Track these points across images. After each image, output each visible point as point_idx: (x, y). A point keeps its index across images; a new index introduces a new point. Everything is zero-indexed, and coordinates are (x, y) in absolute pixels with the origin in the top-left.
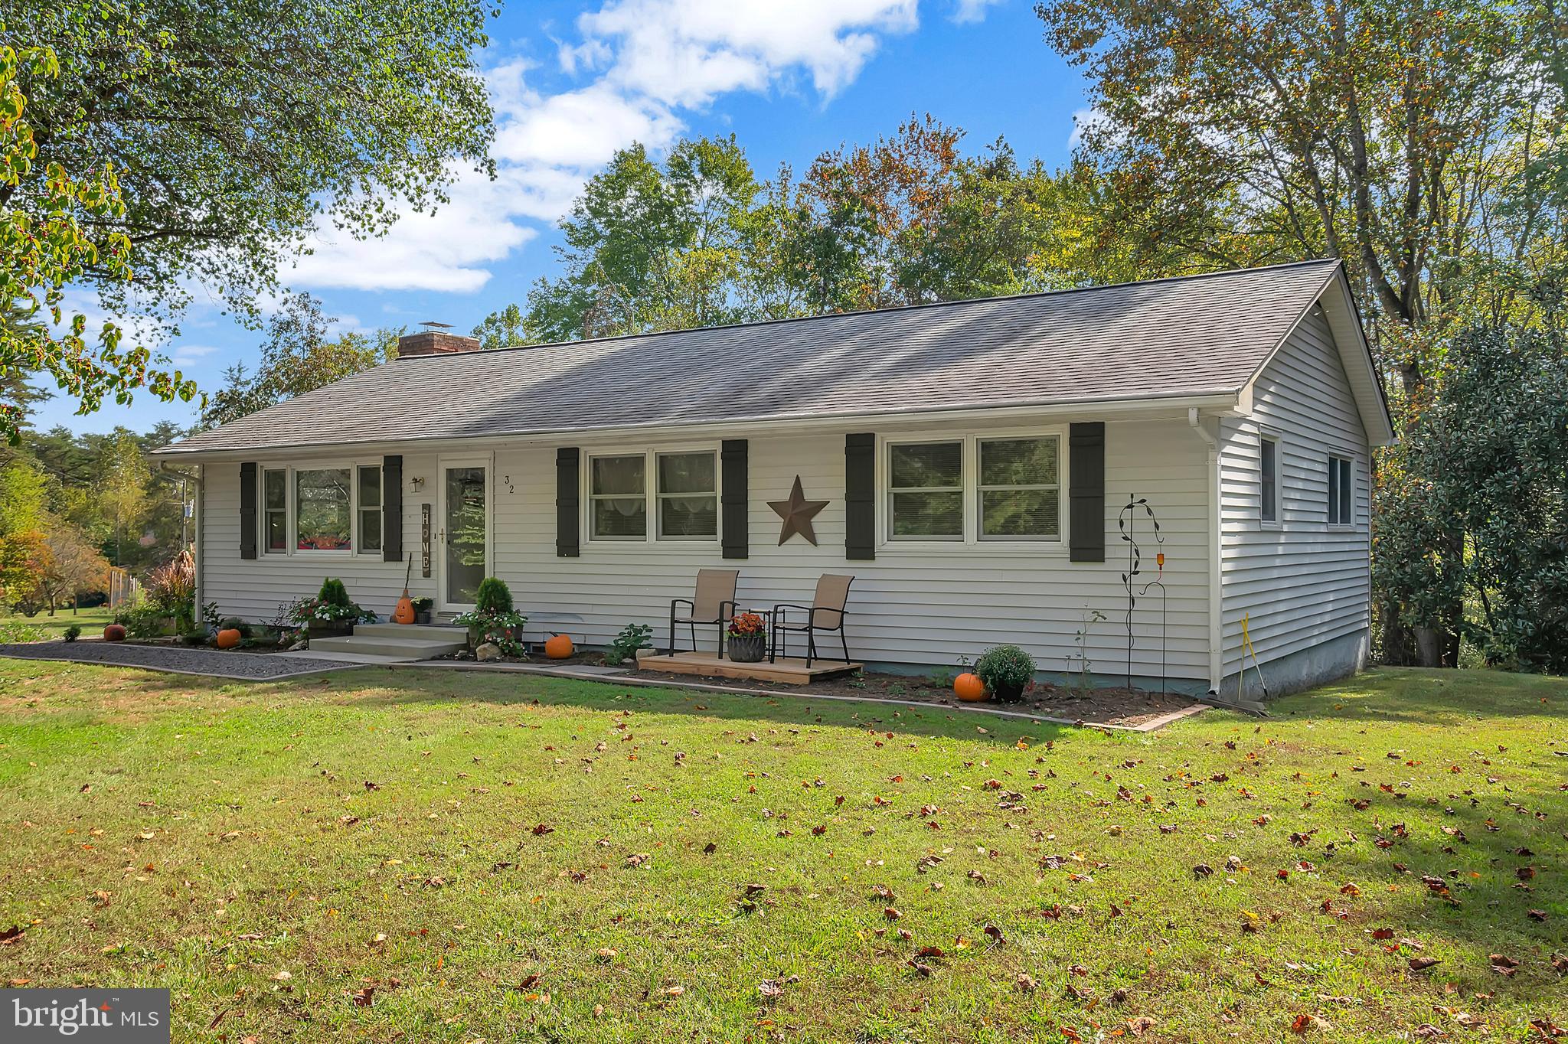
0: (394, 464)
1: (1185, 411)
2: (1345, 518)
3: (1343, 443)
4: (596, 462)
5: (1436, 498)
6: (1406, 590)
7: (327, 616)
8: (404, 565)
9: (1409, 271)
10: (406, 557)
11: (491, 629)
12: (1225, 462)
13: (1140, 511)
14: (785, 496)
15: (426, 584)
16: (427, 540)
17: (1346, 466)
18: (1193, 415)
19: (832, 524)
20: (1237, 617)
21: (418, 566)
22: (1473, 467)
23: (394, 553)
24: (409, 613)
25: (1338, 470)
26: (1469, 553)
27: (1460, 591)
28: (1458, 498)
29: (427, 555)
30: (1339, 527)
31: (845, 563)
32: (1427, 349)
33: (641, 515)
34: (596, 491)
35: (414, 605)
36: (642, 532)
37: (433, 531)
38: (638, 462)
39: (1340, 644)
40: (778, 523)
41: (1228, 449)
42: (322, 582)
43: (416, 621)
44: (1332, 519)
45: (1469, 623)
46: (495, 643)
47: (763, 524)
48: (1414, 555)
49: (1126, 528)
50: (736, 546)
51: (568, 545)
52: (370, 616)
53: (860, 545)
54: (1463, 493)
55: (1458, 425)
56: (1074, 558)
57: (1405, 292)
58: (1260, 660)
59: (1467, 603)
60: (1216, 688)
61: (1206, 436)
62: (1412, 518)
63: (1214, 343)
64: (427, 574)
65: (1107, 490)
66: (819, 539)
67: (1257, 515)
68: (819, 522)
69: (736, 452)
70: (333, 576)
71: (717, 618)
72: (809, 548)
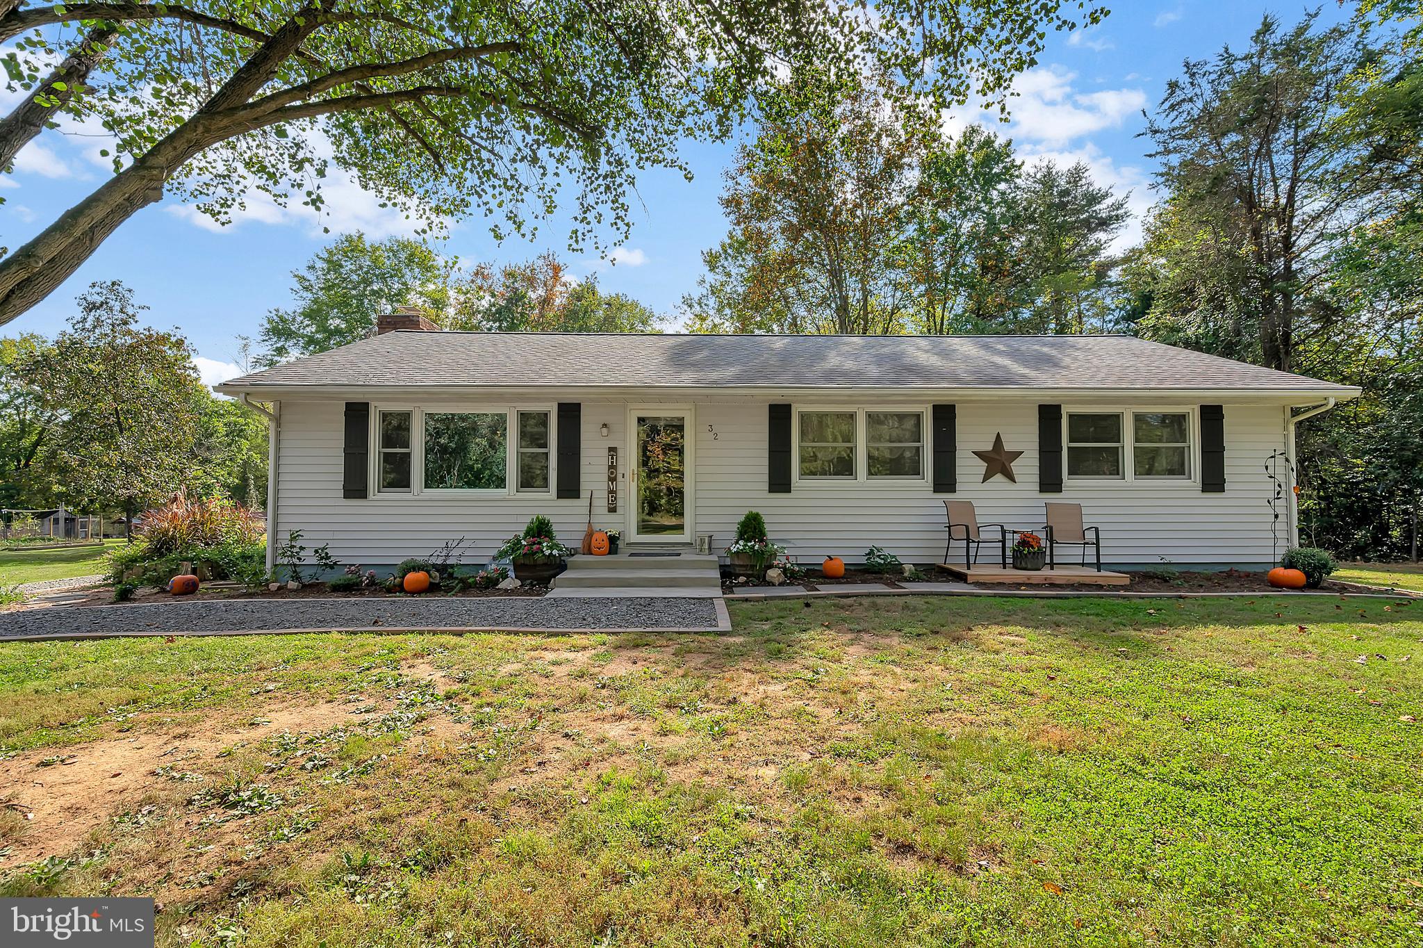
0: (570, 413)
4: (802, 416)
8: (584, 502)
10: (585, 494)
14: (987, 447)
15: (612, 517)
16: (612, 479)
18: (1332, 402)
21: (601, 502)
23: (570, 491)
24: (606, 544)
29: (613, 492)
31: (1039, 495)
33: (852, 459)
34: (802, 440)
35: (607, 538)
36: (852, 472)
37: (620, 470)
38: (850, 417)
40: (982, 466)
43: (610, 552)
50: (945, 481)
51: (780, 483)
53: (1050, 482)
56: (1203, 491)
64: (612, 510)
65: (1226, 447)
66: (1017, 478)
68: (1016, 466)
71: (1000, 538)
72: (1010, 485)
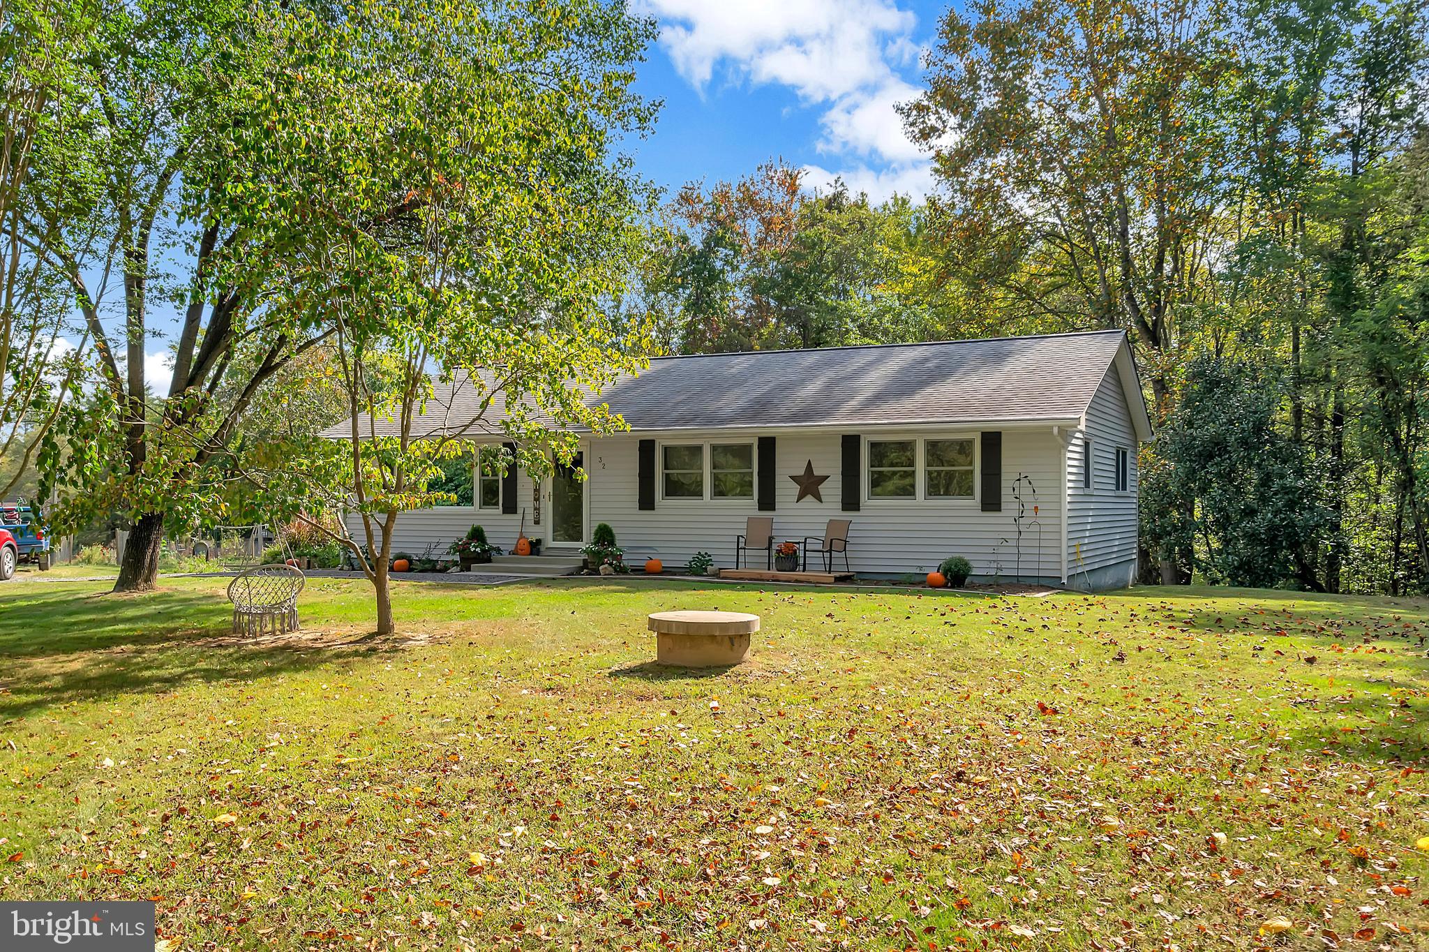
1: (1052, 427)
2: (1124, 488)
3: (1123, 440)
4: (666, 449)
5: (1177, 474)
6: (1157, 537)
7: (478, 550)
8: (519, 516)
9: (1158, 311)
10: (520, 511)
11: (607, 556)
12: (1069, 455)
13: (1024, 482)
14: (801, 472)
15: (537, 528)
16: (537, 499)
17: (1124, 454)
18: (1056, 430)
19: (832, 489)
20: (1075, 542)
21: (530, 517)
22: (1200, 454)
23: (510, 508)
24: (527, 547)
25: (1121, 456)
26: (1198, 513)
27: (1193, 537)
28: (1191, 475)
29: (537, 509)
30: (1121, 493)
31: (841, 513)
32: (1172, 369)
33: (700, 484)
34: (666, 468)
35: (531, 543)
36: (698, 493)
37: (542, 493)
38: (698, 450)
39: (1121, 566)
40: (796, 489)
41: (1071, 448)
42: (469, 529)
43: (531, 554)
44: (1118, 489)
45: (1198, 559)
46: (611, 564)
47: (786, 490)
48: (1163, 514)
49: (1017, 492)
50: (767, 502)
51: (646, 502)
52: (498, 550)
53: (851, 501)
54: (1194, 471)
55: (1190, 424)
56: (983, 510)
57: (1155, 323)
58: (1088, 568)
59: (1196, 547)
60: (1065, 581)
61: (1060, 440)
62: (1161, 487)
63: (1061, 385)
64: (537, 522)
65: (1003, 469)
66: (823, 499)
67: (1082, 485)
68: (822, 488)
69: (768, 445)
70: (477, 524)
71: (766, 545)
72: (817, 504)
